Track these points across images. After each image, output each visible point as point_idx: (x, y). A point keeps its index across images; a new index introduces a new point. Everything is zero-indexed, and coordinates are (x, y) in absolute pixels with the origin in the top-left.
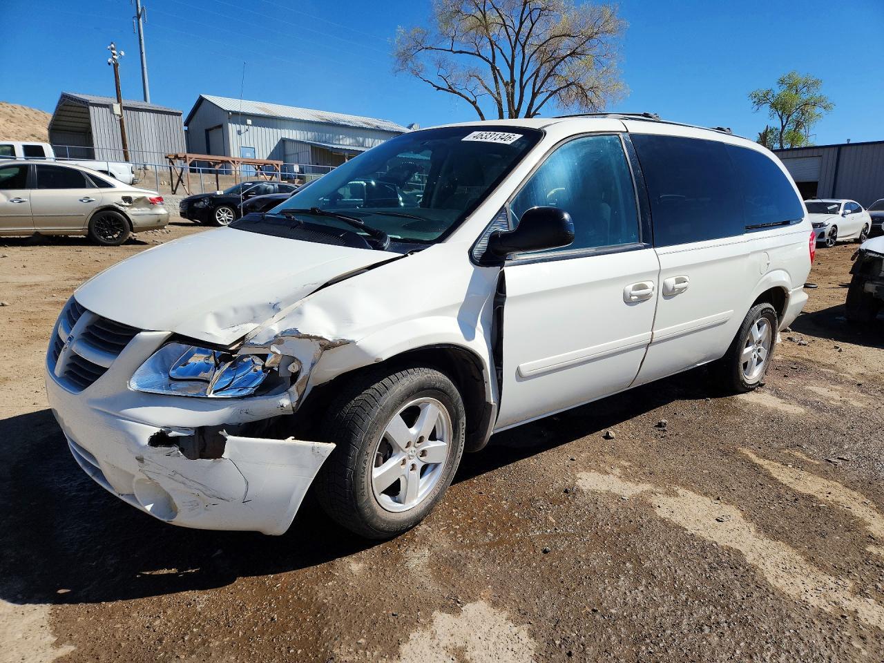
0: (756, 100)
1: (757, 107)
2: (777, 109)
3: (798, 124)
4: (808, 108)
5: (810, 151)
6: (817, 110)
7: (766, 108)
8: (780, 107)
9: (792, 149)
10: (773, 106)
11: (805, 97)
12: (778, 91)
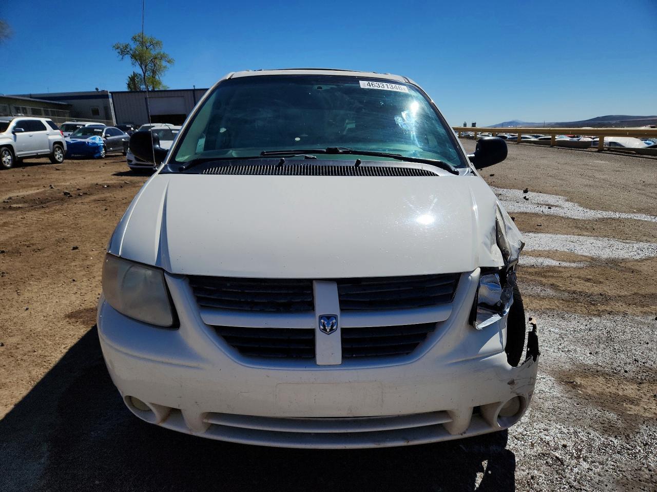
0: (119, 50)
1: (121, 56)
2: (136, 59)
3: (154, 72)
4: (157, 61)
5: (166, 93)
6: (164, 63)
7: (128, 58)
8: (138, 58)
9: (153, 91)
10: (134, 56)
11: (154, 53)
12: (133, 46)
